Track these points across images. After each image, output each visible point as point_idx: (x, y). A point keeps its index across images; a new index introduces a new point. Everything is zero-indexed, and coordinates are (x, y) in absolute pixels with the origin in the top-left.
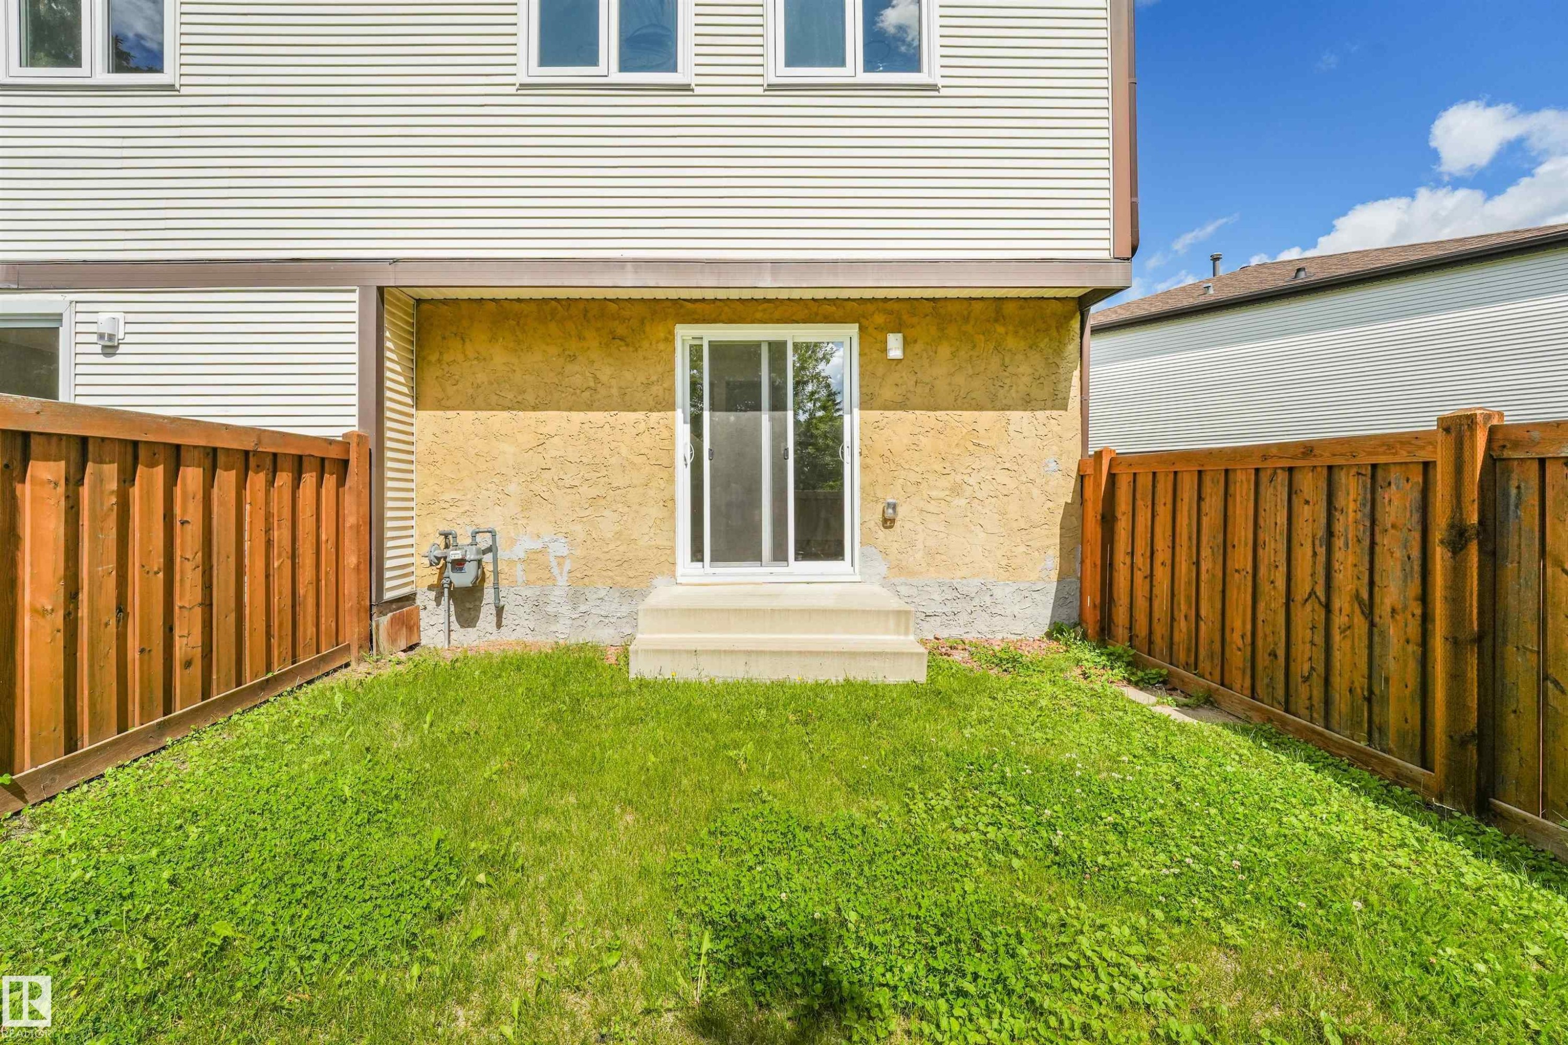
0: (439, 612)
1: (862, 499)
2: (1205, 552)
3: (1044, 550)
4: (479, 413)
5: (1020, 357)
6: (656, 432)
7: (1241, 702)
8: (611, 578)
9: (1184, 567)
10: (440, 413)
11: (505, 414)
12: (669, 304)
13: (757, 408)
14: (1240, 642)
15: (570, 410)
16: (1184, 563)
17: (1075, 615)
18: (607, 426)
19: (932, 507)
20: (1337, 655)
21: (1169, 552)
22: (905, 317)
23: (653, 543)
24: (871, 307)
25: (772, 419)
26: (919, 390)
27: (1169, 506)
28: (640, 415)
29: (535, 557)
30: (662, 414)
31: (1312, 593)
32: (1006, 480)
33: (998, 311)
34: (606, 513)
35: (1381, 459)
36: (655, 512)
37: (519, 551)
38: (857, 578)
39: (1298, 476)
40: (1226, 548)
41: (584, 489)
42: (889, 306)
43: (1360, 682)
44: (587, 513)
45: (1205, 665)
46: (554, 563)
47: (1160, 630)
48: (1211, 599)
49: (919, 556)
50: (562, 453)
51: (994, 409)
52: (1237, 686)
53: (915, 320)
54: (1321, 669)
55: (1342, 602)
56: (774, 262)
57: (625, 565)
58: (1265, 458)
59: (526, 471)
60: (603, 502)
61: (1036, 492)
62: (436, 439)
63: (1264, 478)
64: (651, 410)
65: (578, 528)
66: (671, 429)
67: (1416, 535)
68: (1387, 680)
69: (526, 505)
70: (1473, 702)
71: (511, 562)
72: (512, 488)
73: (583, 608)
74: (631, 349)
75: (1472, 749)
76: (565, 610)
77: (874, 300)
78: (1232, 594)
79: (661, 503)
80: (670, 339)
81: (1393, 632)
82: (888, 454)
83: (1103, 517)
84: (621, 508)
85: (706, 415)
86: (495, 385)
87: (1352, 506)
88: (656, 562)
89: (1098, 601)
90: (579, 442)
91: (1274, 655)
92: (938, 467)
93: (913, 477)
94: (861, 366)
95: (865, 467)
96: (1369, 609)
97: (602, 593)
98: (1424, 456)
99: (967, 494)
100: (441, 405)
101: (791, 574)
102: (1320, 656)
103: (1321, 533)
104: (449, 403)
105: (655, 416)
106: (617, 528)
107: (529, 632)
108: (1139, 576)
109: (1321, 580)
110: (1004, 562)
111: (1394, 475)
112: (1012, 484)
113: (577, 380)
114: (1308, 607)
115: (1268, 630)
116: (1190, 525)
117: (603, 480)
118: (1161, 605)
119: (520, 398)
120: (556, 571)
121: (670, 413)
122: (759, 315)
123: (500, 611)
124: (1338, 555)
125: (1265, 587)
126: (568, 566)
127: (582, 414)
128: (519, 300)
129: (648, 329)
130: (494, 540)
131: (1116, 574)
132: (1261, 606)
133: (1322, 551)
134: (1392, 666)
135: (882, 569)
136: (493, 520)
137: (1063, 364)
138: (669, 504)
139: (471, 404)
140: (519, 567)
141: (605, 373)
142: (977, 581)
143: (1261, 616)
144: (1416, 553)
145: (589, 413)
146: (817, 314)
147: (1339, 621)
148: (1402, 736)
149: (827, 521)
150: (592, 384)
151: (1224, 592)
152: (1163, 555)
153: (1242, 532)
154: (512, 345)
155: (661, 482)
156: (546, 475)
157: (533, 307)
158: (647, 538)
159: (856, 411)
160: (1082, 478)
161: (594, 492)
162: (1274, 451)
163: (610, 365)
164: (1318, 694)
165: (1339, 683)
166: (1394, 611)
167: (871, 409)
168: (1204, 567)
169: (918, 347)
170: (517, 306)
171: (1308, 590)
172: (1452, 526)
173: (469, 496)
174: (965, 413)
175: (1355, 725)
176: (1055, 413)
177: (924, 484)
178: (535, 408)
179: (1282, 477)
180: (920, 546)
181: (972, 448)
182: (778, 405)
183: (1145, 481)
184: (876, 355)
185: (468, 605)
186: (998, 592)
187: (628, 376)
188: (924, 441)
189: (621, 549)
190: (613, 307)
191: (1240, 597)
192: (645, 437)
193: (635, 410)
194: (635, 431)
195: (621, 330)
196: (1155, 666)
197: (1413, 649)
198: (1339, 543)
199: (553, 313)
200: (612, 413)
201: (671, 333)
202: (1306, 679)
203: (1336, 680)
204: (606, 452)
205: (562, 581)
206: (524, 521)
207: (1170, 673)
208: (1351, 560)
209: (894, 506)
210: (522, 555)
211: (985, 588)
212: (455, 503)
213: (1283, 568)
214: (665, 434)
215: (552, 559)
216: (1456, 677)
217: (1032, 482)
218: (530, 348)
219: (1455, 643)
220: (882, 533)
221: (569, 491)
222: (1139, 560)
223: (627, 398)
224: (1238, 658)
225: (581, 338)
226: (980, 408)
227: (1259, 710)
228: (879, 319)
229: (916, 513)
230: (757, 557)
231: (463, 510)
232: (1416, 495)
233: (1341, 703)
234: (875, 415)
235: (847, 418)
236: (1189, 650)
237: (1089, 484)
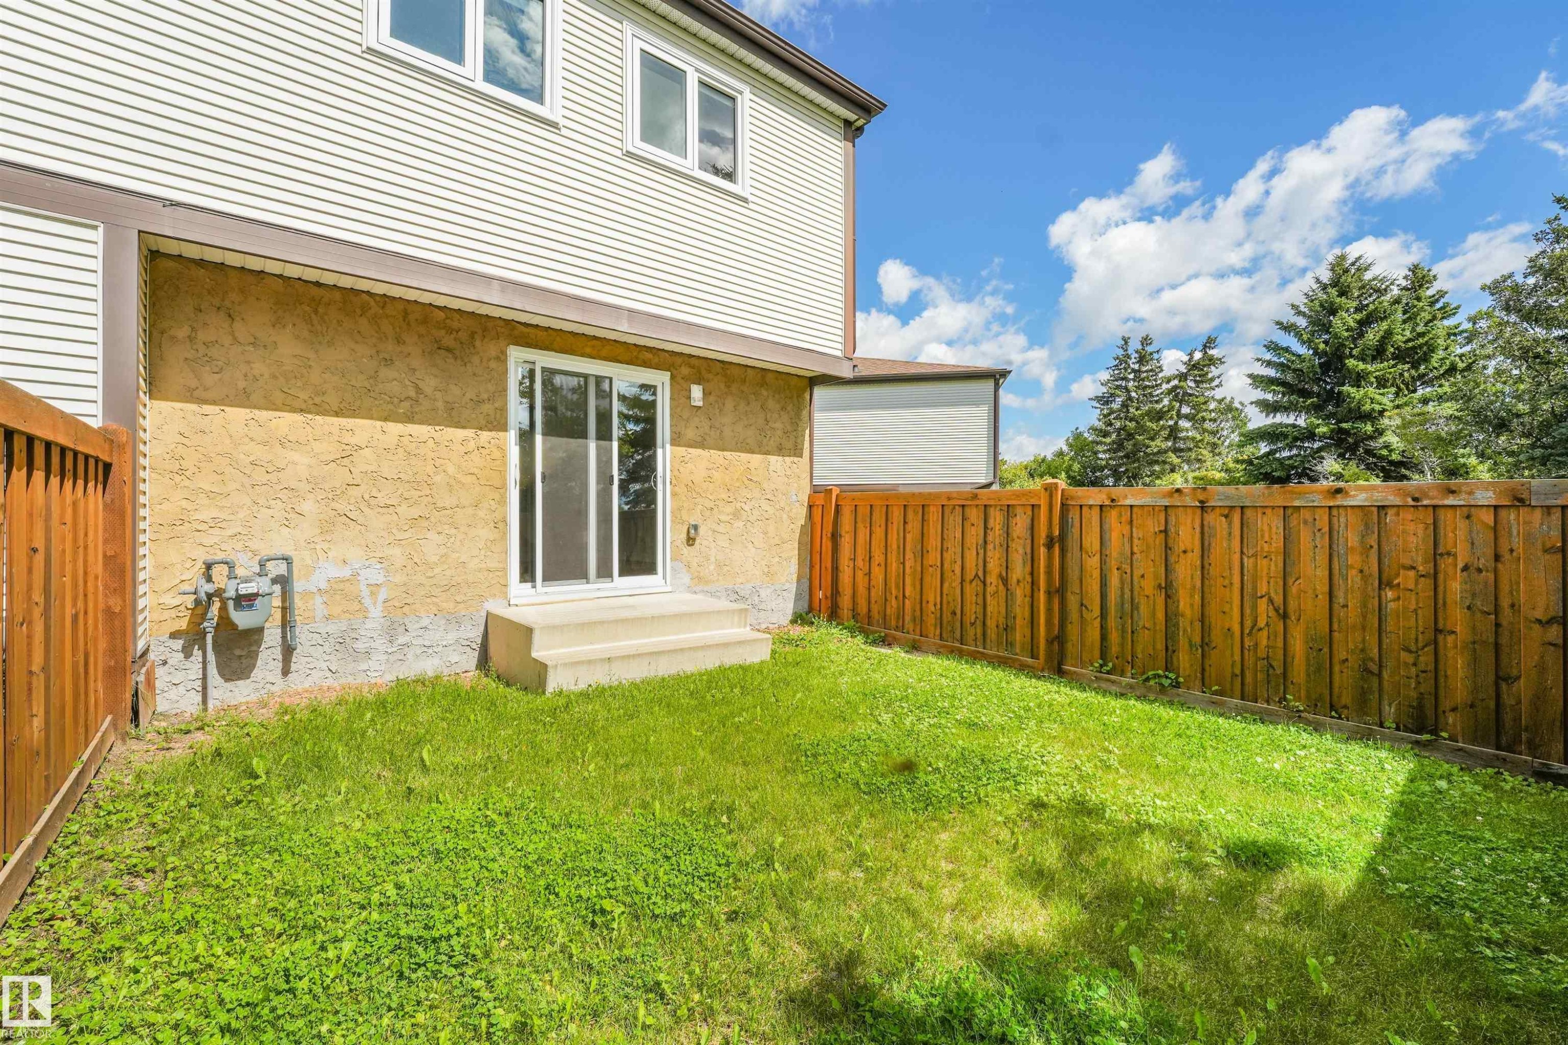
0: (188, 665)
1: (672, 521)
2: (909, 555)
3: (788, 559)
4: (256, 412)
5: (776, 415)
6: (487, 451)
7: (935, 644)
8: (436, 604)
9: (894, 566)
10: (193, 407)
11: (297, 417)
12: (502, 323)
13: (584, 435)
14: (933, 609)
15: (386, 419)
16: (894, 565)
17: (806, 606)
18: (431, 442)
19: (721, 529)
20: (989, 609)
21: (883, 557)
22: (704, 372)
23: (484, 566)
24: (679, 360)
25: (598, 448)
26: (712, 433)
27: (883, 527)
28: (469, 433)
29: (341, 586)
30: (493, 434)
31: (977, 575)
32: (768, 508)
33: (763, 377)
34: (432, 535)
35: (1010, 503)
36: (485, 533)
37: (319, 580)
38: (669, 589)
39: (967, 510)
40: (923, 553)
41: (403, 509)
42: (693, 361)
43: (1002, 620)
44: (407, 535)
45: (909, 625)
46: (365, 592)
47: (875, 608)
48: (914, 585)
49: (712, 567)
50: (373, 468)
51: (760, 453)
52: (931, 635)
53: (710, 376)
54: (981, 617)
55: (992, 579)
56: (630, 311)
57: (453, 589)
58: (949, 499)
59: (327, 486)
60: (425, 524)
61: (785, 516)
62: (185, 441)
63: (947, 511)
64: (481, 429)
65: (397, 551)
66: (502, 450)
67: (1029, 541)
68: (1014, 618)
69: (326, 528)
70: (1056, 622)
71: (307, 594)
72: (307, 506)
73: (402, 640)
74: (459, 362)
75: (1056, 643)
76: (380, 644)
77: (681, 354)
78: (927, 579)
79: (492, 525)
80: (502, 358)
81: (1019, 593)
82: (690, 484)
83: (833, 535)
84: (447, 529)
85: (539, 438)
86: (282, 379)
87: (998, 527)
88: (487, 584)
89: (829, 594)
90: (396, 457)
91: (954, 613)
92: (724, 496)
93: (710, 504)
94: (671, 409)
95: (674, 494)
96: (1005, 581)
97: (425, 622)
98: (1033, 501)
99: (744, 518)
100: (191, 396)
101: (615, 589)
102: (980, 609)
103: (981, 541)
104: (209, 395)
105: (485, 435)
106: (443, 550)
107: (329, 674)
108: (860, 574)
109: (981, 569)
110: (766, 570)
111: (1019, 511)
112: (771, 511)
113: (395, 388)
114: (974, 583)
115: (950, 599)
116: (898, 539)
117: (425, 500)
118: (877, 593)
119: (317, 400)
120: (367, 601)
121: (501, 434)
122: (588, 350)
123: (288, 651)
124: (989, 554)
125: (948, 574)
126: (383, 595)
127: (400, 426)
128: (318, 284)
129: (478, 343)
130: (290, 570)
131: (841, 575)
132: (946, 585)
133: (981, 552)
134: (1018, 611)
135: (686, 579)
136: (281, 543)
137: (800, 424)
138: (500, 525)
139: (243, 399)
140: (318, 600)
141: (429, 384)
142: (749, 586)
143: (945, 592)
144: (1029, 551)
145: (410, 425)
146: (637, 358)
147: (990, 589)
148: (1023, 645)
149: (643, 540)
150: (412, 393)
151: (922, 579)
152: (878, 557)
153: (933, 542)
154: (306, 333)
155: (492, 502)
156: (353, 491)
157: (337, 295)
158: (476, 560)
159: (668, 446)
160: (810, 507)
161: (415, 512)
162: (955, 495)
163: (436, 376)
164: (979, 631)
165: (991, 624)
166: (1018, 581)
167: (679, 446)
168: (908, 565)
169: (712, 399)
170: (315, 291)
171: (974, 573)
172: (1047, 537)
173: (241, 515)
174: (743, 455)
175: (999, 644)
176: (796, 459)
177: (716, 510)
178: (337, 414)
179: (958, 510)
180: (713, 559)
181: (747, 482)
182: (604, 434)
183: (863, 511)
184: (683, 400)
185: (238, 652)
186: (763, 593)
187: (455, 390)
188: (717, 475)
189: (448, 573)
190: (441, 315)
191: (933, 581)
192: (475, 456)
193: (464, 427)
194: (463, 449)
195: (448, 341)
196: (876, 632)
197: (1028, 599)
198: (990, 547)
199: (365, 308)
200: (437, 428)
201: (504, 353)
202: (972, 624)
203: (988, 622)
204: (430, 469)
205: (376, 612)
206: (326, 546)
207: (886, 635)
208: (997, 555)
209: (696, 527)
210: (323, 585)
211: (755, 590)
212: (216, 524)
213: (959, 563)
214: (497, 454)
215: (363, 588)
216: (1049, 610)
217: (783, 509)
218: (330, 344)
219: (1049, 593)
220: (686, 550)
221: (381, 510)
222: (860, 563)
223: (454, 413)
224: (931, 620)
225: (399, 341)
226: (752, 452)
227: (945, 646)
228: (685, 371)
229: (710, 533)
230: (583, 575)
231: (230, 532)
232: (1029, 521)
233: (992, 633)
234: (681, 450)
235: (660, 452)
236: (898, 618)
237: (817, 513)
